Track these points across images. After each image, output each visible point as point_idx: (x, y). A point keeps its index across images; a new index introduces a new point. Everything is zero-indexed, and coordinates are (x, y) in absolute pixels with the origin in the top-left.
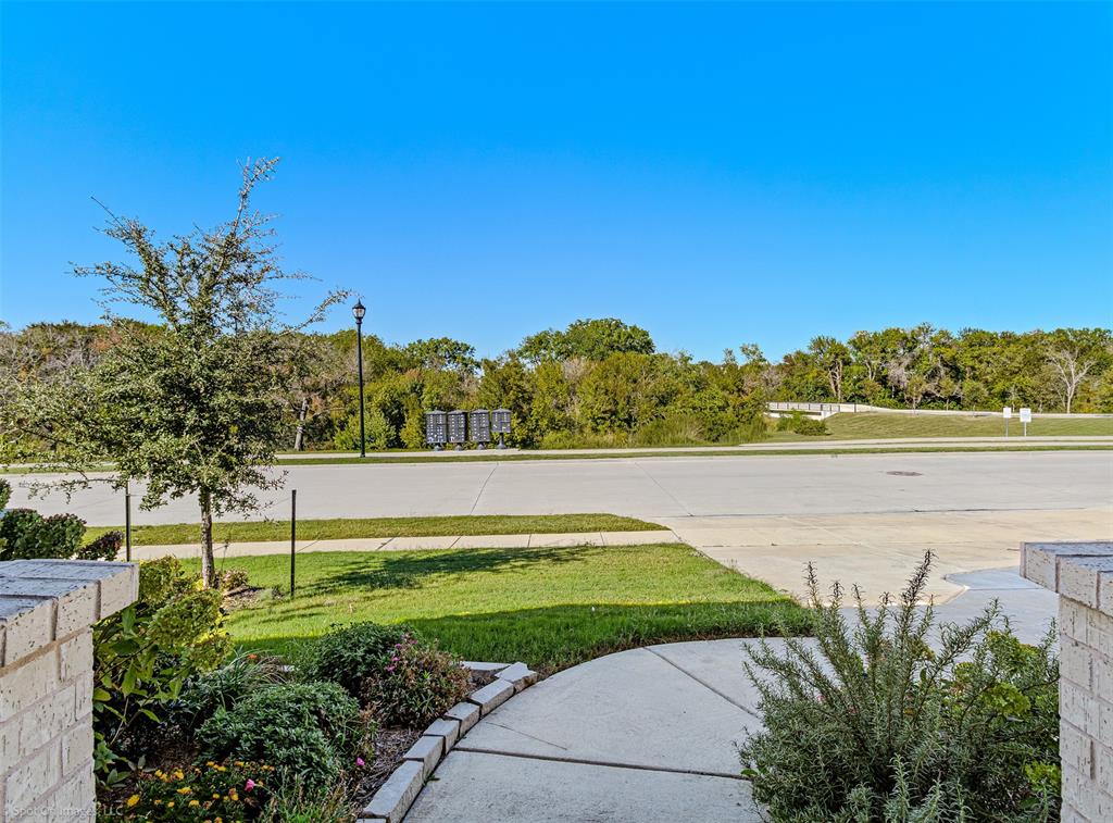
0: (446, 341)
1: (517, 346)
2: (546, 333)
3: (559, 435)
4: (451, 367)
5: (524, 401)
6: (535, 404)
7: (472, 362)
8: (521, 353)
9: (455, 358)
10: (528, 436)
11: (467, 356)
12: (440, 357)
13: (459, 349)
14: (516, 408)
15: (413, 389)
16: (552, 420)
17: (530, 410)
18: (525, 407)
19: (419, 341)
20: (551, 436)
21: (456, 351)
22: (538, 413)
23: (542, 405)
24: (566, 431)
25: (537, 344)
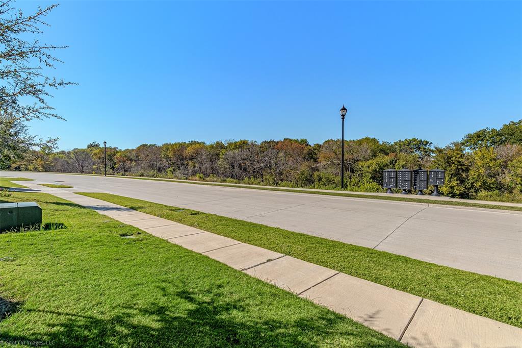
0: (415, 140)
1: (460, 139)
2: (484, 131)
3: (490, 193)
4: (417, 153)
5: (463, 171)
6: (472, 172)
7: (430, 150)
8: (463, 144)
9: (419, 148)
10: (465, 192)
11: (427, 147)
12: (411, 148)
13: (422, 144)
14: (457, 174)
15: (391, 163)
16: (485, 183)
17: (467, 176)
18: (464, 175)
19: (400, 141)
20: (483, 193)
21: (420, 145)
22: (474, 178)
23: (477, 174)
24: (497, 191)
25: (477, 139)
